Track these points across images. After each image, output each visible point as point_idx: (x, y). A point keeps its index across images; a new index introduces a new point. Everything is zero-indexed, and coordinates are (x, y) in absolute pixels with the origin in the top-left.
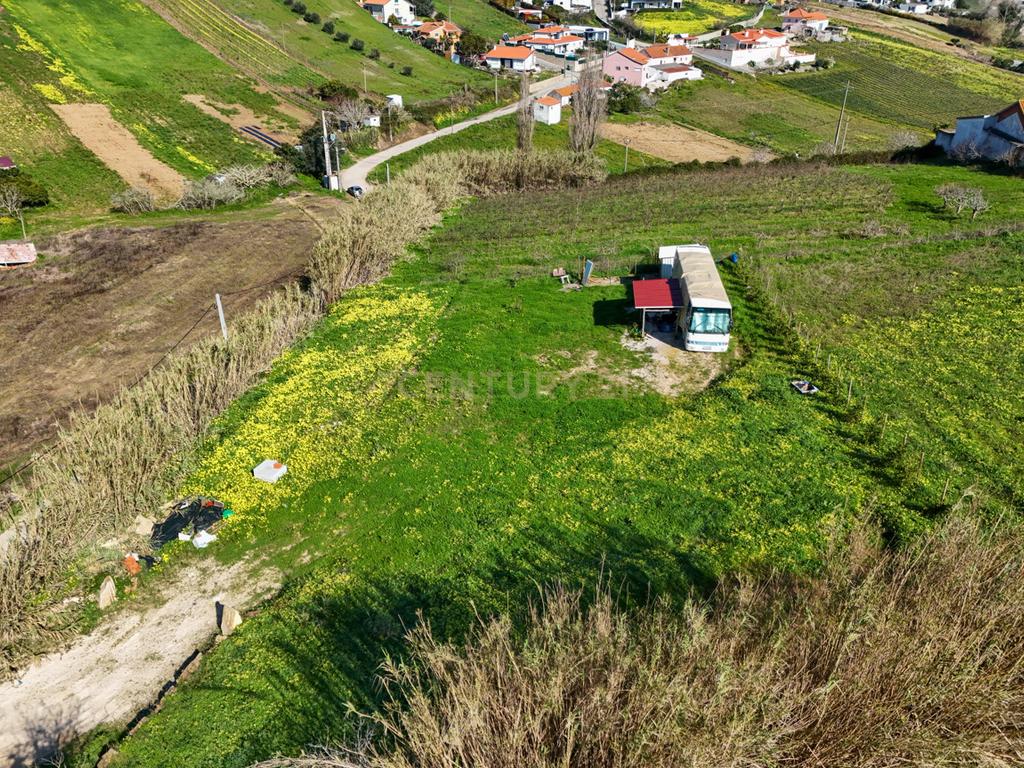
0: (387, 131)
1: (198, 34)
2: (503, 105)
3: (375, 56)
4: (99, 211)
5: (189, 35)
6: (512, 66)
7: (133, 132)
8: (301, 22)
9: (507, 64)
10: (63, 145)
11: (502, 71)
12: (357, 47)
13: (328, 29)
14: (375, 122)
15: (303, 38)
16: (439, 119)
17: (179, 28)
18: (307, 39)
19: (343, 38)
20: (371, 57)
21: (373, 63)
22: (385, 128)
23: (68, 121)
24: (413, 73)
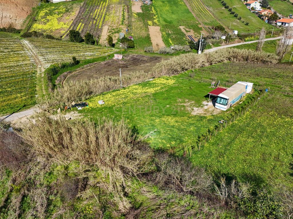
0: (227, 41)
1: (193, 10)
2: (273, 37)
3: (240, 19)
4: (142, 51)
5: (191, 11)
6: (285, 25)
7: (162, 34)
8: (224, 8)
9: (284, 24)
10: (146, 35)
11: (280, 26)
12: (236, 16)
13: (230, 10)
14: (224, 38)
15: (221, 13)
16: (246, 39)
17: (189, 9)
18: (222, 13)
19: (233, 13)
20: (238, 19)
21: (238, 21)
22: (226, 40)
23: (150, 30)
24: (249, 24)
